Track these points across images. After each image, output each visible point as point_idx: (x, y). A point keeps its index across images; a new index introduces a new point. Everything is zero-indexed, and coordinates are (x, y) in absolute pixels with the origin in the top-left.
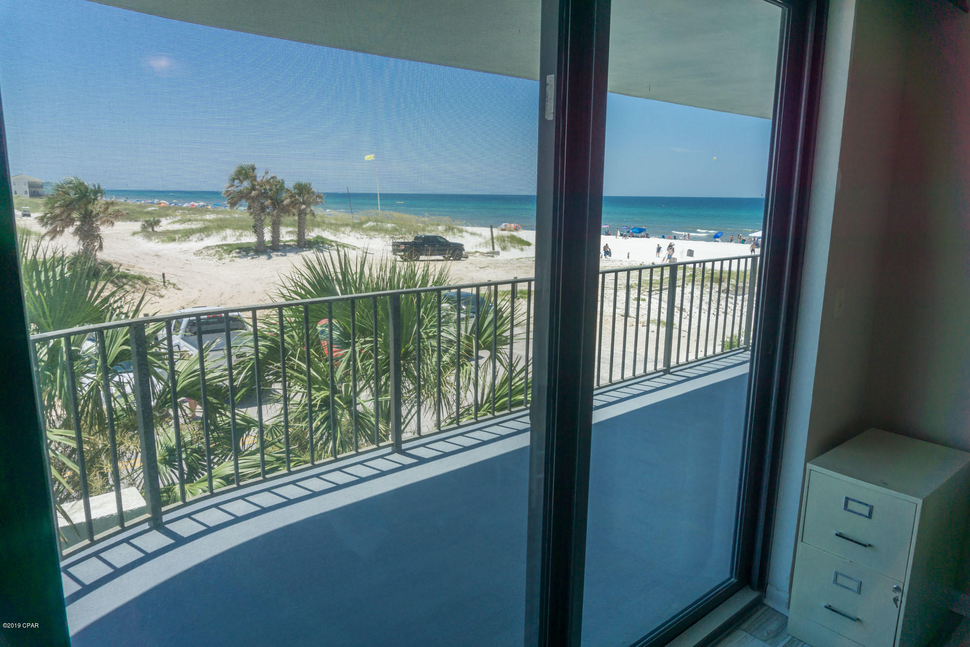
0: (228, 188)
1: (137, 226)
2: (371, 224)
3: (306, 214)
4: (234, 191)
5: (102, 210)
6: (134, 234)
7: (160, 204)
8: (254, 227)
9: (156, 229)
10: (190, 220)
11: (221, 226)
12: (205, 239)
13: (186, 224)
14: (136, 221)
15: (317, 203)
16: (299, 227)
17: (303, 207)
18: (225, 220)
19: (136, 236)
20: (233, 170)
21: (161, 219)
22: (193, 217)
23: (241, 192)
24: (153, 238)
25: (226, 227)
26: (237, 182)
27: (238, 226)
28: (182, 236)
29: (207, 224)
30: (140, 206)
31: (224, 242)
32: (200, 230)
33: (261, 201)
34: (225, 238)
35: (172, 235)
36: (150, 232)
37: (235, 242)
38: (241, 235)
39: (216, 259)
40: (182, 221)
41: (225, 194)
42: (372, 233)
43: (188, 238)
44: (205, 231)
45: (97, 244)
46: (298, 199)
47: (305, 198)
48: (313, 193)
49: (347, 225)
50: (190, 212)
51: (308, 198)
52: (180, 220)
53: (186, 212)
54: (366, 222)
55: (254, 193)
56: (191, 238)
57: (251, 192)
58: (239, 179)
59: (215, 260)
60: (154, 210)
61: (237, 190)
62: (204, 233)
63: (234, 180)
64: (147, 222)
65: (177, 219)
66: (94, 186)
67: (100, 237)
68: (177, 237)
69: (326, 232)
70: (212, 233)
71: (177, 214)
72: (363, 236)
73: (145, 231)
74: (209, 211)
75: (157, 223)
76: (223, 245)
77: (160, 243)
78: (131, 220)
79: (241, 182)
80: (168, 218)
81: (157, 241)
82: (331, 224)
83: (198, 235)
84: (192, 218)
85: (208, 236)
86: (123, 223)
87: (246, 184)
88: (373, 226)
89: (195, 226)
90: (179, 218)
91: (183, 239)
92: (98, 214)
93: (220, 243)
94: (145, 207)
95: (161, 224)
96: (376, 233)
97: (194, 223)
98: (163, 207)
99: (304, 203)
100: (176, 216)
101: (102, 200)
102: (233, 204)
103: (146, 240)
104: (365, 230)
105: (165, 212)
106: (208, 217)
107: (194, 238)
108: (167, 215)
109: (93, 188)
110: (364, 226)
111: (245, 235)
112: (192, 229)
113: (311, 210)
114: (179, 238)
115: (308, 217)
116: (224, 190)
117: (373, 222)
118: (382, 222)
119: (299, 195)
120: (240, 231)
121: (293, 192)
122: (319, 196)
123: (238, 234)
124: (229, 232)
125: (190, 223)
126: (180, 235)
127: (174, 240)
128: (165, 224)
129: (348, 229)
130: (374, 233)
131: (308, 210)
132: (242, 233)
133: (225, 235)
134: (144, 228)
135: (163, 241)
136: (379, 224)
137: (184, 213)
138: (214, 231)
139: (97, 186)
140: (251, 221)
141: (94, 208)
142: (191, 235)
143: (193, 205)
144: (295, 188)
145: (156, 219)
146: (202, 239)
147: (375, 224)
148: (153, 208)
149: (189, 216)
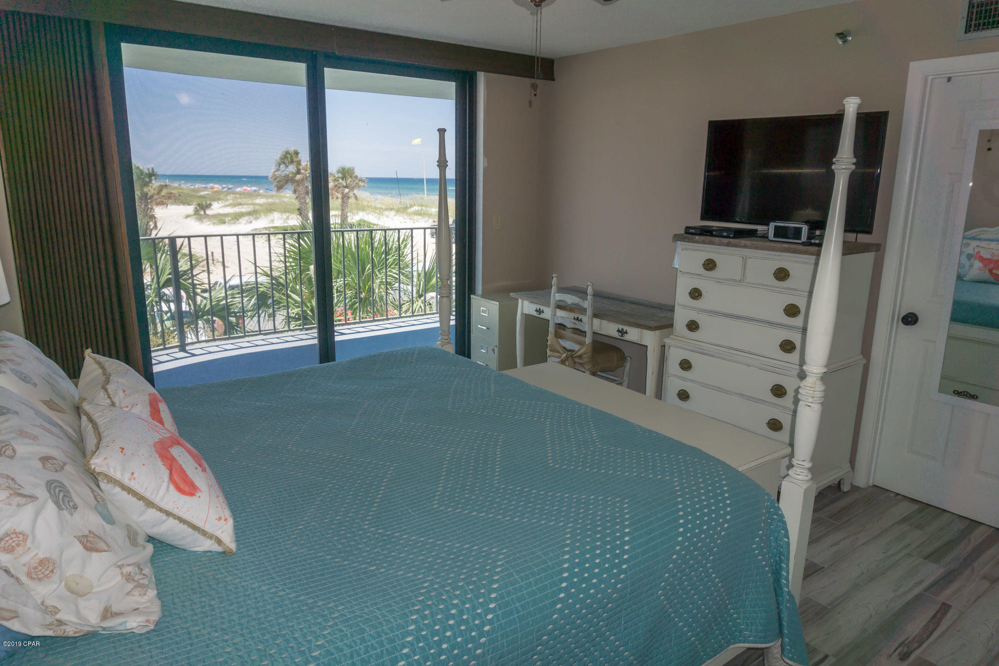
0: (275, 172)
1: (190, 209)
2: (416, 208)
3: (348, 198)
4: (280, 175)
5: (156, 192)
6: (187, 216)
7: (213, 188)
8: (299, 209)
9: (208, 212)
10: (240, 204)
11: (269, 209)
12: (254, 222)
13: (237, 207)
14: (189, 204)
15: (359, 187)
16: (343, 210)
17: (347, 190)
18: (274, 204)
19: (189, 218)
20: (278, 156)
21: (213, 203)
22: (244, 201)
23: (287, 176)
24: (205, 220)
25: (274, 210)
26: (282, 166)
27: (285, 209)
28: (232, 219)
29: (257, 207)
30: (194, 190)
31: (272, 225)
32: (249, 214)
33: (306, 185)
34: (272, 221)
35: (223, 218)
36: (202, 215)
37: (282, 225)
38: (288, 218)
39: (263, 241)
40: (233, 205)
41: (271, 178)
42: (416, 217)
43: (238, 220)
44: (254, 214)
45: (152, 225)
46: (341, 183)
47: (349, 181)
48: (356, 177)
49: (391, 209)
50: (242, 196)
51: (351, 181)
52: (232, 204)
53: (238, 196)
54: (411, 206)
55: (298, 177)
56: (240, 221)
57: (295, 176)
58: (284, 163)
59: (261, 242)
60: (207, 194)
61: (283, 174)
62: (252, 216)
63: (280, 164)
64: (199, 205)
65: (228, 203)
66: (148, 169)
67: (155, 218)
68: (227, 219)
69: (370, 215)
70: (260, 216)
71: (229, 198)
72: (406, 220)
73: (197, 214)
74: (260, 196)
75: (209, 206)
76: (270, 227)
77: (211, 226)
78: (184, 204)
79: (287, 166)
80: (220, 202)
81: (208, 223)
82: (376, 208)
83: (246, 218)
84: (242, 203)
85: (257, 219)
86: (177, 206)
87: (292, 168)
88: (418, 210)
89: (244, 209)
90: (231, 202)
91: (233, 221)
92: (152, 197)
93: (268, 226)
94: (198, 190)
95: (212, 207)
96: (420, 217)
97: (246, 206)
98: (216, 192)
99: (346, 187)
100: (227, 200)
101: (155, 184)
102: (280, 188)
103: (198, 223)
104: (409, 214)
105: (216, 197)
106: (259, 201)
107: (243, 220)
108: (219, 199)
109: (147, 172)
110: (409, 211)
111: (292, 218)
112: (242, 212)
113: (354, 194)
114: (229, 221)
115: (352, 201)
116: (270, 175)
117: (418, 206)
118: (426, 206)
119: (342, 179)
120: (287, 214)
121: (336, 176)
122: (361, 180)
123: (284, 217)
124: (276, 215)
125: (240, 207)
126: (230, 218)
127: (224, 223)
128: (217, 208)
129: (393, 213)
130: (418, 217)
131: (351, 194)
132: (288, 216)
133: (272, 218)
134: (196, 212)
135: (214, 224)
136: (423, 208)
137: (236, 197)
138: (262, 214)
139: (151, 170)
140: (297, 204)
141: (149, 190)
142: (240, 218)
143: (246, 190)
144: (338, 172)
145: (208, 202)
146: (251, 222)
147: (420, 208)
148: (206, 193)
149: (240, 200)
